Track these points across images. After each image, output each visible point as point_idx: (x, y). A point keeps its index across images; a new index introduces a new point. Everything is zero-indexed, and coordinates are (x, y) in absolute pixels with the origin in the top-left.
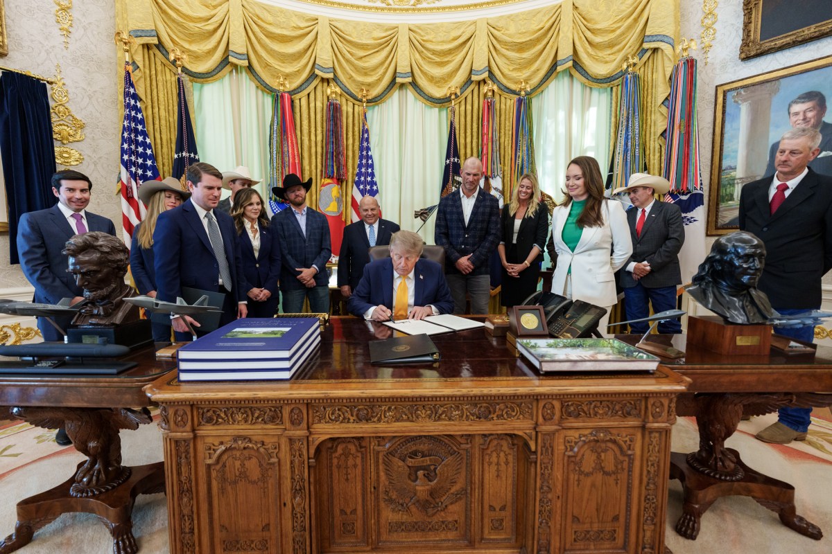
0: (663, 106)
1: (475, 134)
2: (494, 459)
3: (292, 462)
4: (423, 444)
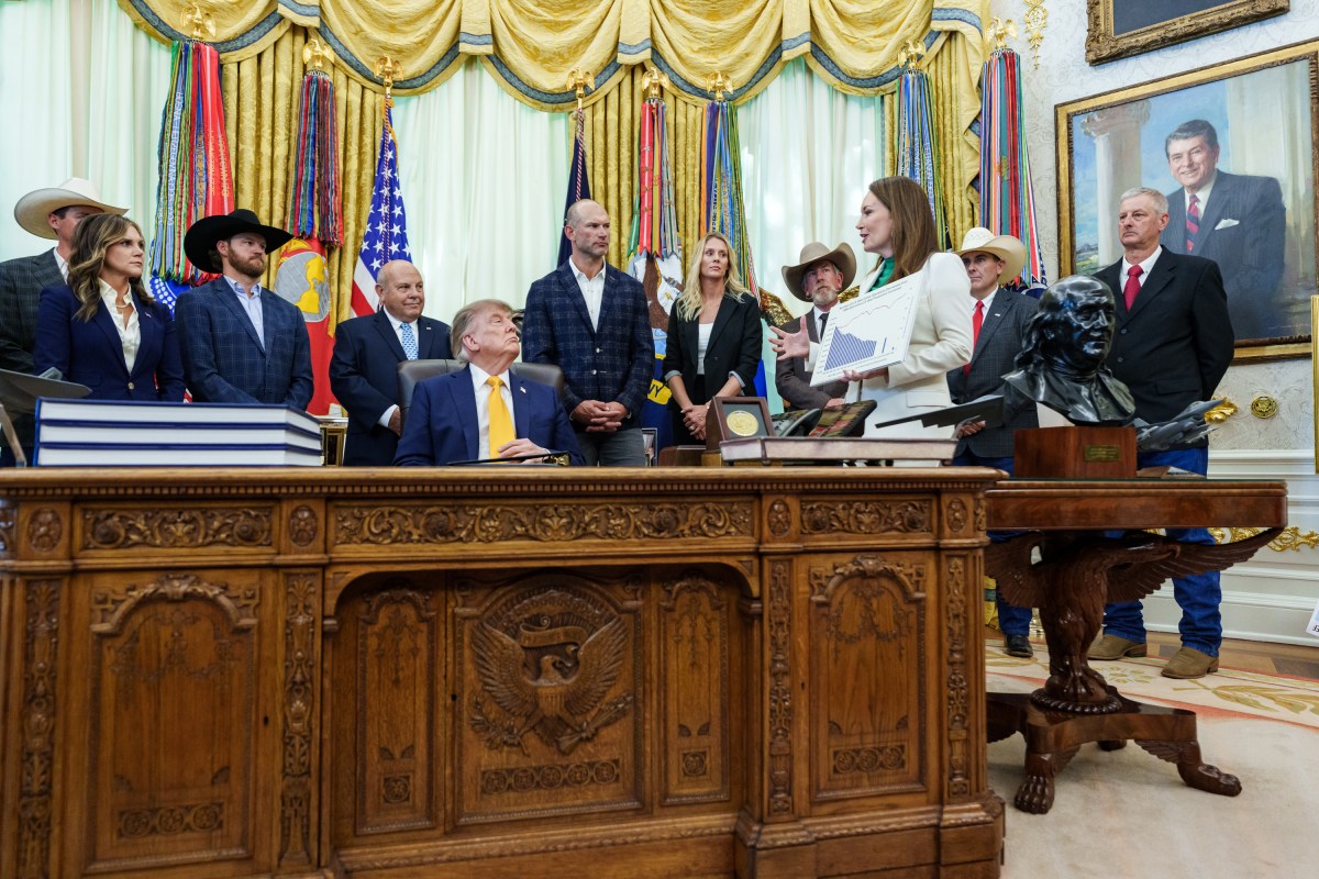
0: (970, 131)
1: (625, 170)
2: (686, 630)
3: (288, 624)
4: (552, 602)
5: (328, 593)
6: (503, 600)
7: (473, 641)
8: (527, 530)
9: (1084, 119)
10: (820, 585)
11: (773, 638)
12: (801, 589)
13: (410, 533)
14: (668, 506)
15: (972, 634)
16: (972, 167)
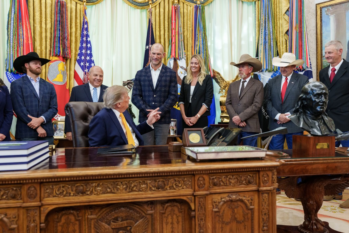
0: (285, 14)
1: (166, 29)
2: (170, 220)
3: (28, 227)
4: (122, 212)
5: (42, 215)
6: (105, 212)
7: (95, 227)
8: (111, 190)
9: (326, 9)
10: (216, 205)
11: (199, 224)
12: (209, 207)
13: (70, 193)
14: (161, 180)
15: (271, 218)
16: (286, 27)
